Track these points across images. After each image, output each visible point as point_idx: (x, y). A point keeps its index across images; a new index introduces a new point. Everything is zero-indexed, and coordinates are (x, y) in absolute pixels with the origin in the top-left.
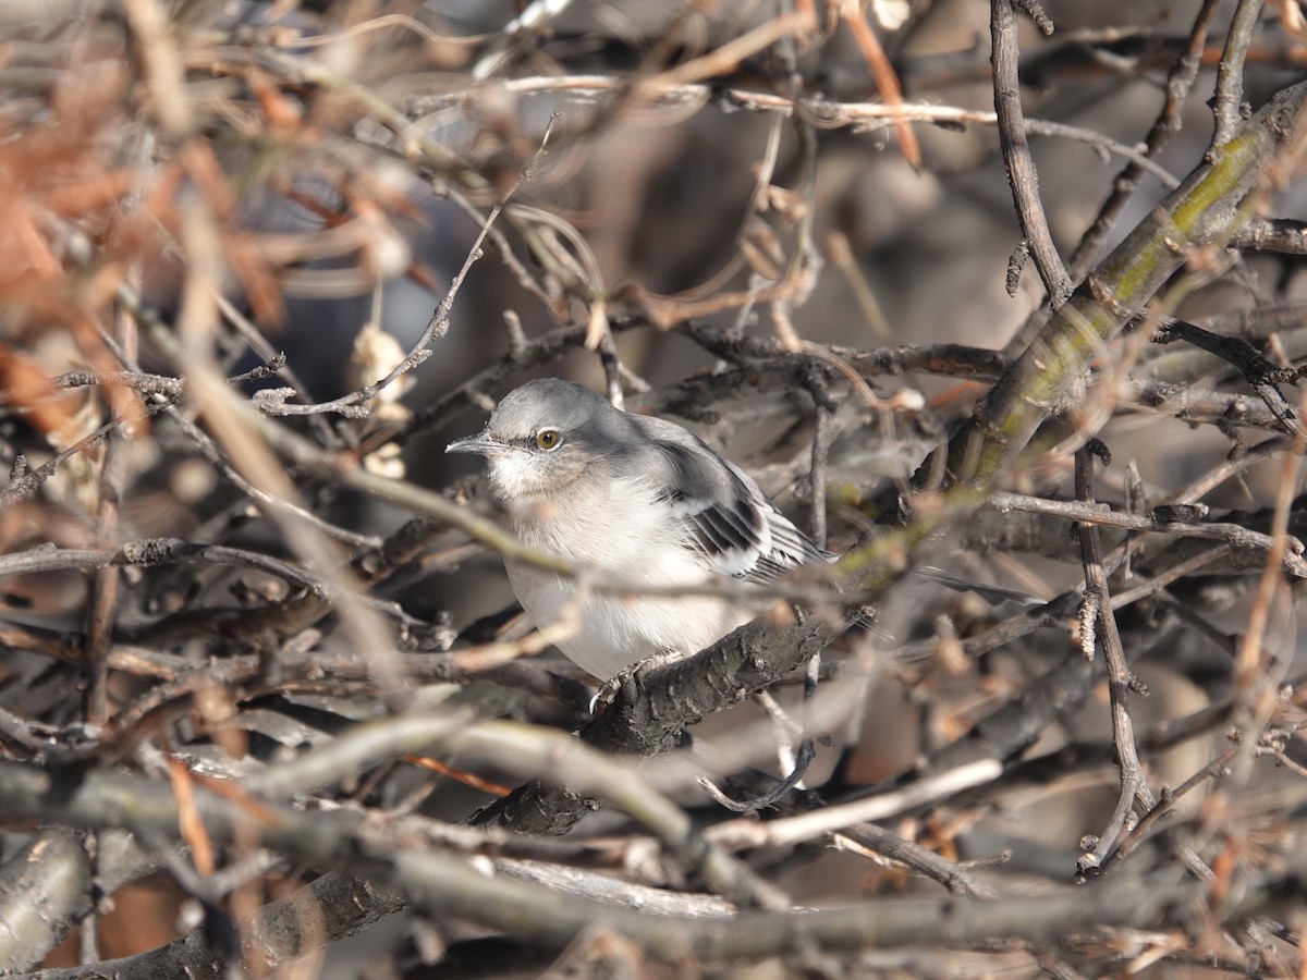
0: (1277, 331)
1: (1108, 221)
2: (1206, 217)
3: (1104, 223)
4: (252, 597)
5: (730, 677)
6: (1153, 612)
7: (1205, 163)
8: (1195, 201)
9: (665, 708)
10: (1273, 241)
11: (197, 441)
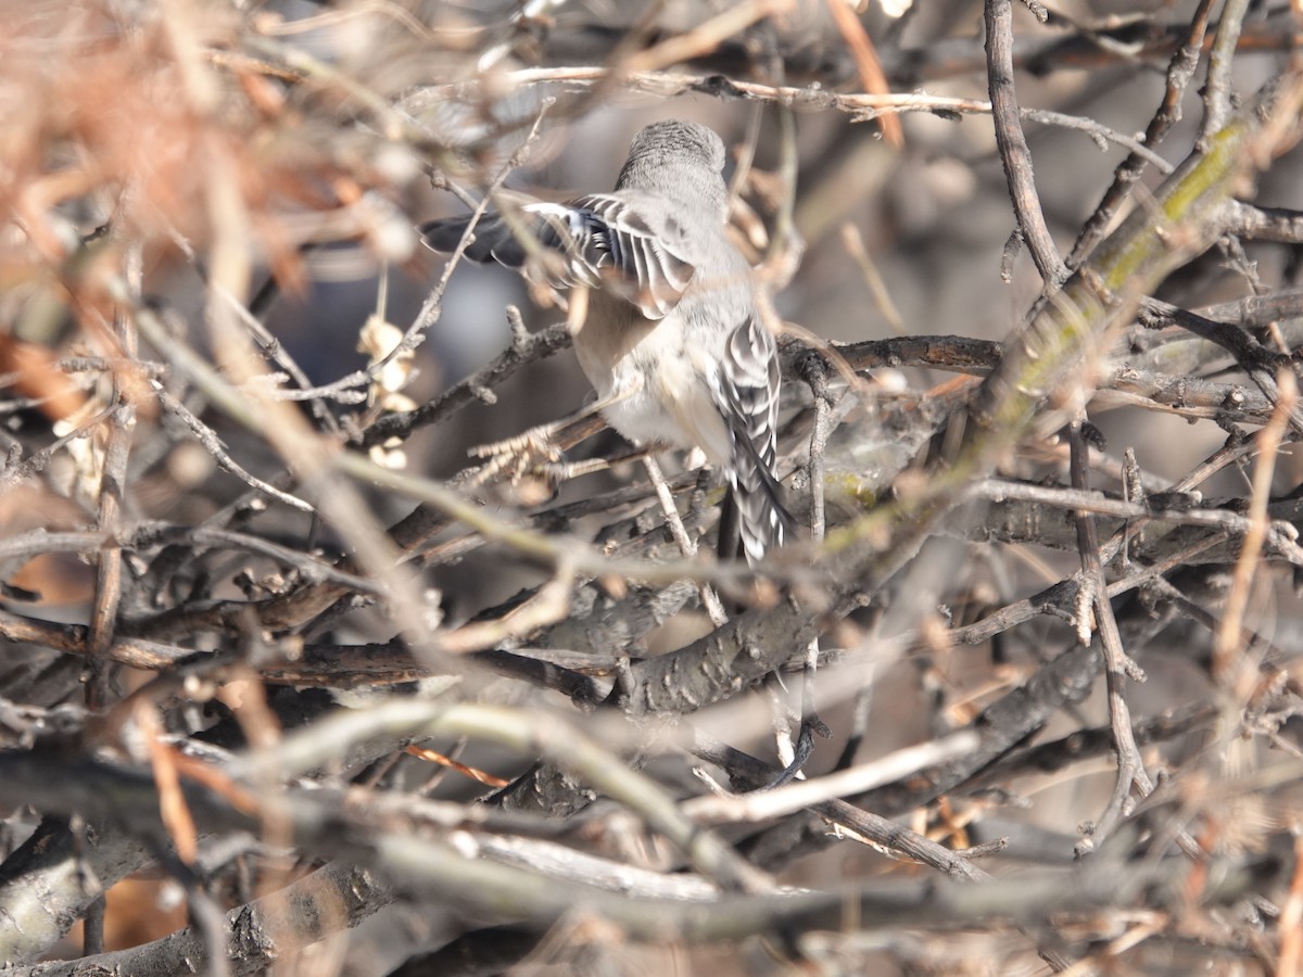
0: (1277, 319)
1: (1108, 210)
2: (1197, 207)
3: (1106, 214)
4: (257, 589)
5: (725, 667)
6: (1155, 602)
7: (1196, 152)
8: (1187, 189)
9: (661, 698)
10: (1264, 230)
11: (198, 432)
